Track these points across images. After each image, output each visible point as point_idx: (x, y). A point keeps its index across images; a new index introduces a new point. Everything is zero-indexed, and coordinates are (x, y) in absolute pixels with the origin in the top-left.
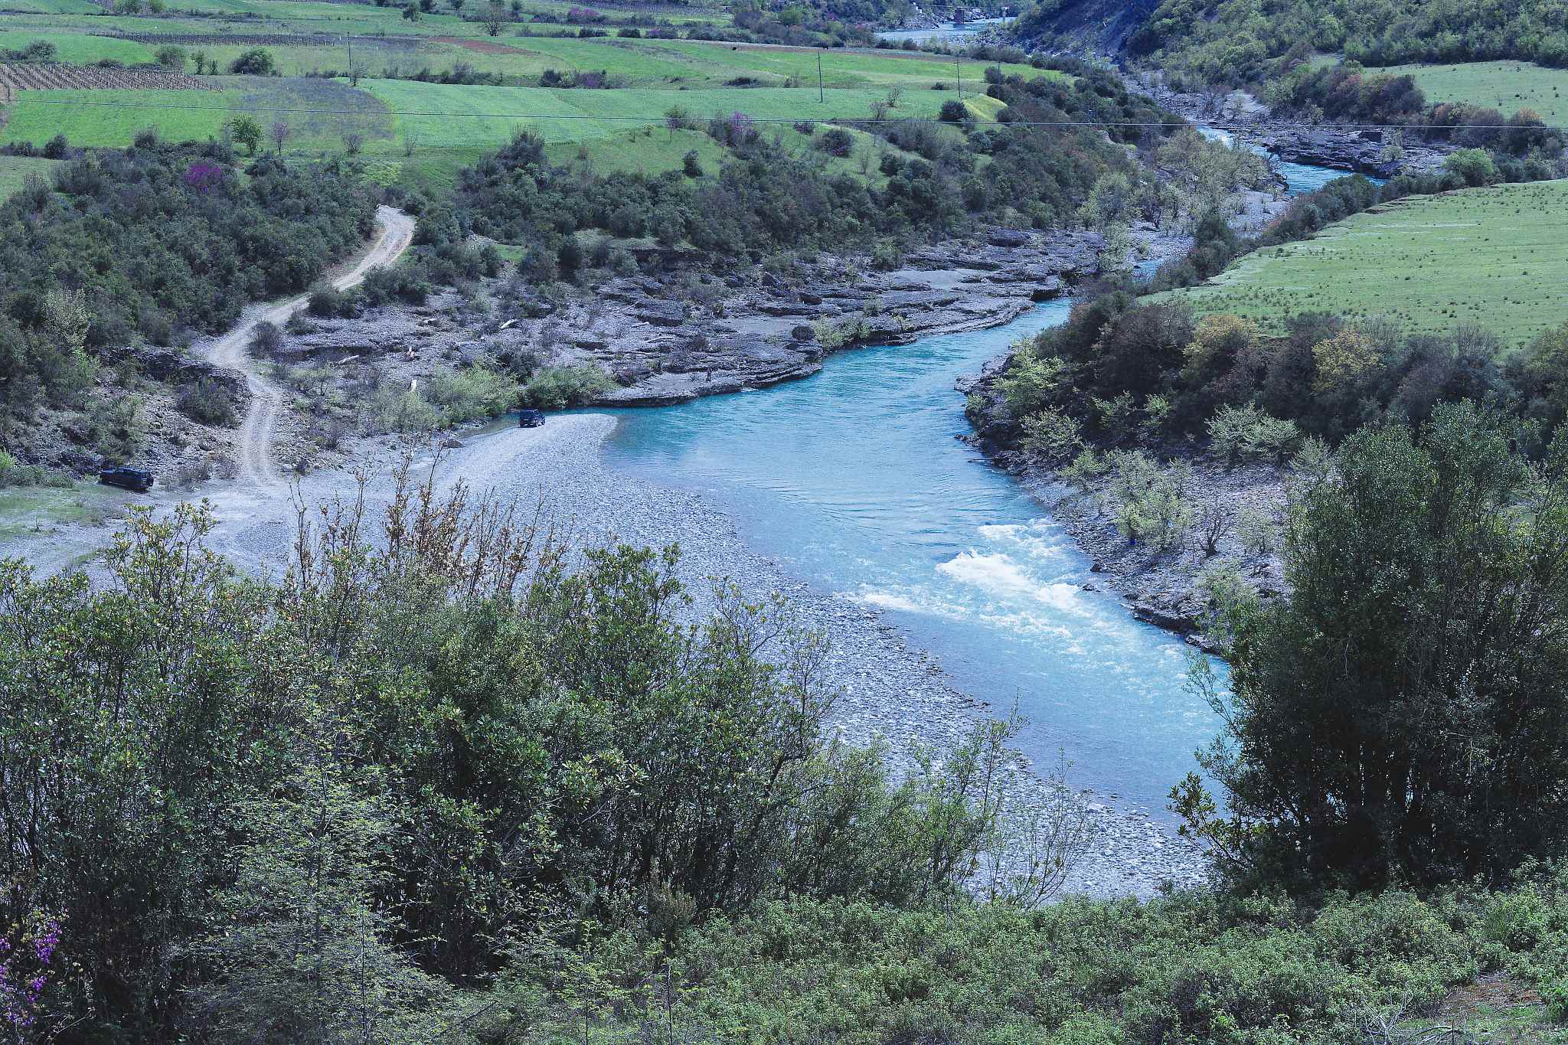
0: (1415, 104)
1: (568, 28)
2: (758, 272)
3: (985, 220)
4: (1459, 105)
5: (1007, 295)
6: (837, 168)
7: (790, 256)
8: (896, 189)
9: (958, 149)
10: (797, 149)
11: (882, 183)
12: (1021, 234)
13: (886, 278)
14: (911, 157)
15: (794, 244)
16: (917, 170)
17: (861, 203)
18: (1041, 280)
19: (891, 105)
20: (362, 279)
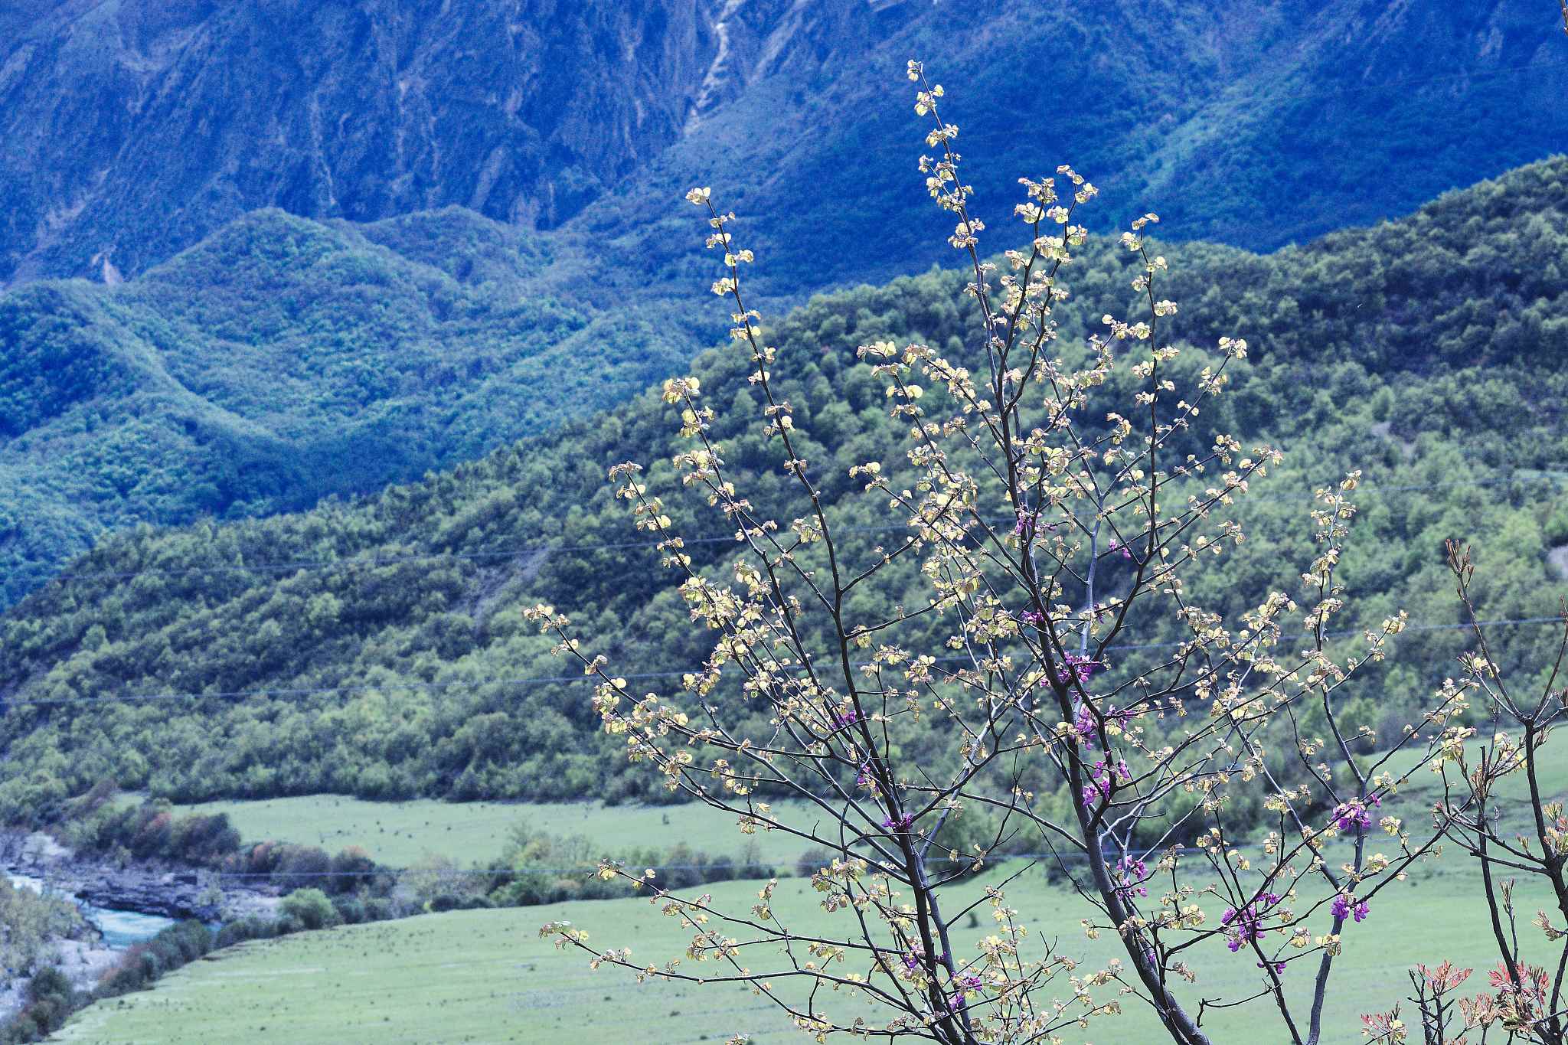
0: (231, 844)
4: (279, 844)
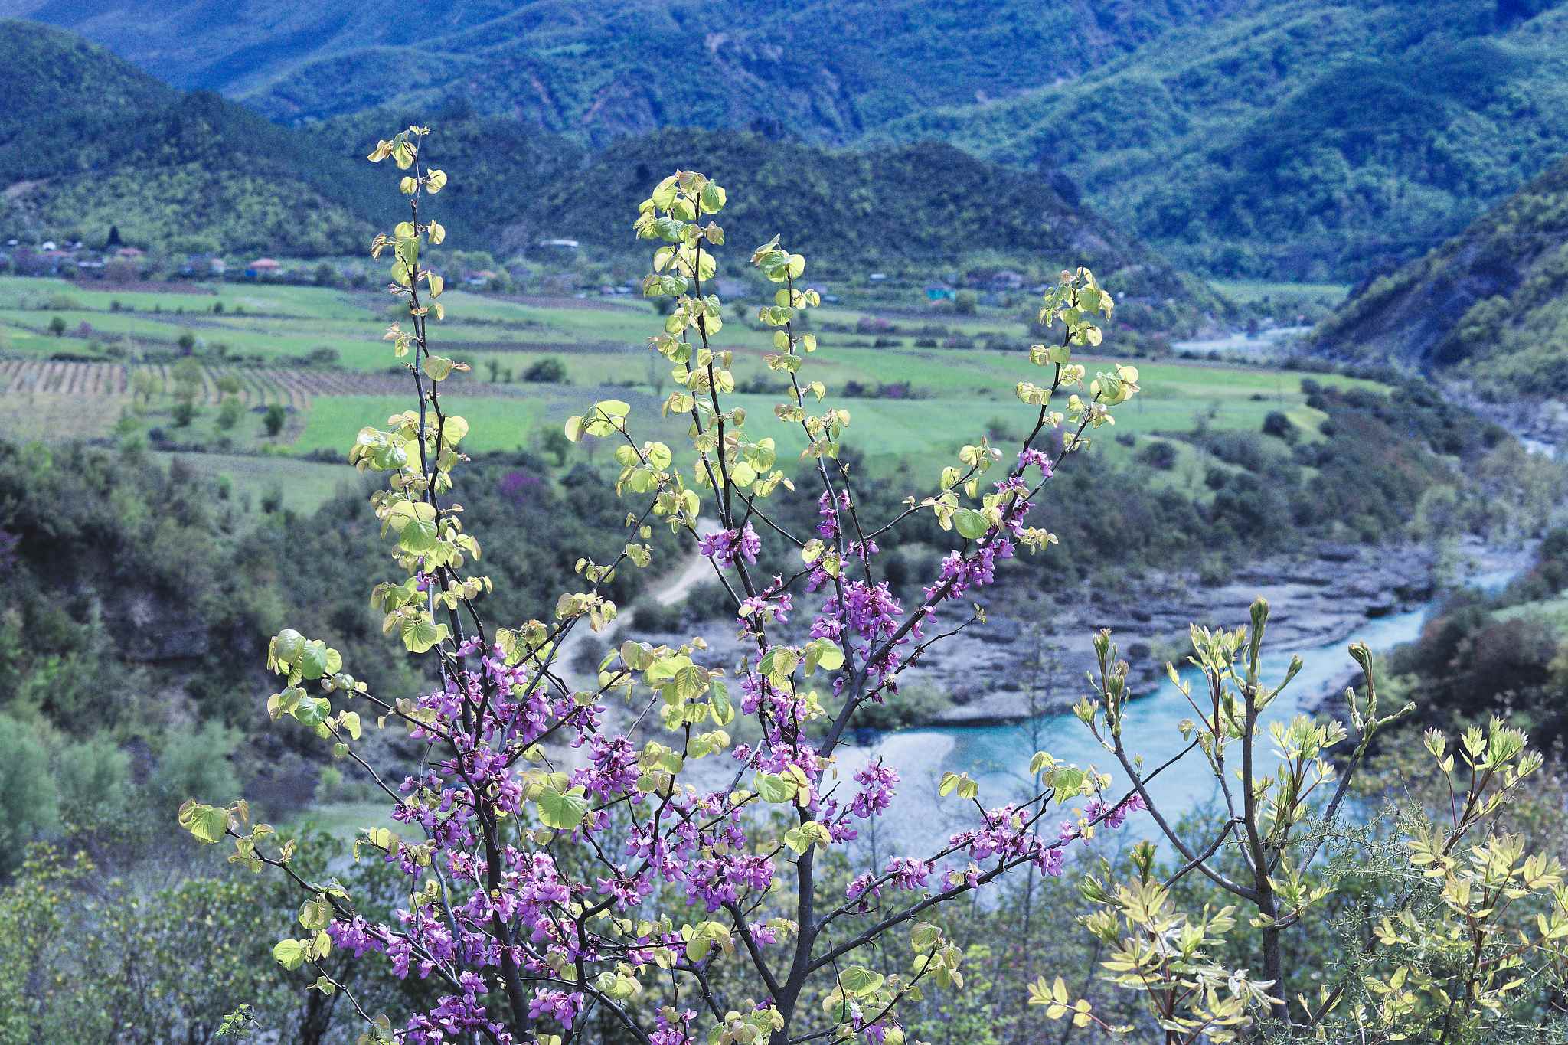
1: (863, 338)
2: (1085, 588)
3: (1313, 535)
5: (1340, 612)
6: (1160, 481)
7: (1117, 572)
8: (1223, 504)
9: (1283, 461)
10: (1120, 462)
11: (1208, 497)
12: (1349, 549)
13: (1216, 595)
14: (1236, 470)
15: (1121, 560)
16: (1244, 483)
17: (1186, 517)
18: (1373, 596)
19: (1212, 416)
20: (685, 595)
